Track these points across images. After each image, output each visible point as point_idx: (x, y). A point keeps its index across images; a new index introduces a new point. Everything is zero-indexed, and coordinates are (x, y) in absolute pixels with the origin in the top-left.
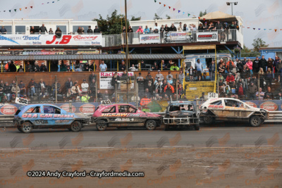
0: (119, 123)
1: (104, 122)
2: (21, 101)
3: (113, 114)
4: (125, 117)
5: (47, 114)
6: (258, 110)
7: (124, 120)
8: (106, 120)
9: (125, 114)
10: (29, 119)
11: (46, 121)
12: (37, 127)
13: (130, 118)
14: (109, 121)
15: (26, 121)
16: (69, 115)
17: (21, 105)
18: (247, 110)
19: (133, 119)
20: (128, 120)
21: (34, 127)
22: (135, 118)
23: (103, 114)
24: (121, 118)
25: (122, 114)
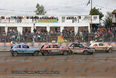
0: (53, 52)
1: (47, 52)
2: (13, 43)
3: (51, 49)
4: (56, 50)
5: (23, 49)
6: (111, 47)
7: (55, 51)
8: (48, 51)
9: (55, 49)
10: (16, 51)
11: (23, 51)
12: (20, 54)
13: (58, 50)
14: (49, 51)
15: (15, 51)
16: (33, 49)
17: (13, 45)
18: (107, 47)
19: (58, 51)
20: (57, 51)
21: (18, 54)
22: (59, 50)
23: (46, 49)
24: (54, 50)
25: (54, 49)
